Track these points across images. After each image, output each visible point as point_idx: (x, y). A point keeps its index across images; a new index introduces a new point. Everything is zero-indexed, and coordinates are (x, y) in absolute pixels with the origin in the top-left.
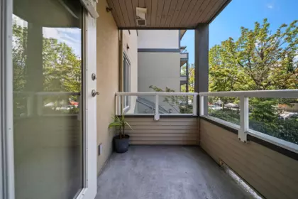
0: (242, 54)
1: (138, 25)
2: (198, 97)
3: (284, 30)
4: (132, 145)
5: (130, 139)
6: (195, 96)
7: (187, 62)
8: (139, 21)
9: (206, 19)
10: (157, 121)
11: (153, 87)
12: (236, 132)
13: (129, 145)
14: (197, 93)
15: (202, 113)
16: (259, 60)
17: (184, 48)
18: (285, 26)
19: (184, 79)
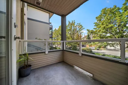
0: (69, 30)
1: (35, 3)
2: (63, 43)
3: (78, 25)
4: (32, 70)
5: (32, 66)
6: (62, 42)
7: (52, 29)
8: (37, 2)
9: (66, 14)
10: (47, 54)
11: (38, 38)
12: (78, 53)
13: (31, 70)
14: (62, 41)
15: (65, 49)
16: (73, 32)
17: (51, 23)
18: (78, 24)
19: (51, 36)
